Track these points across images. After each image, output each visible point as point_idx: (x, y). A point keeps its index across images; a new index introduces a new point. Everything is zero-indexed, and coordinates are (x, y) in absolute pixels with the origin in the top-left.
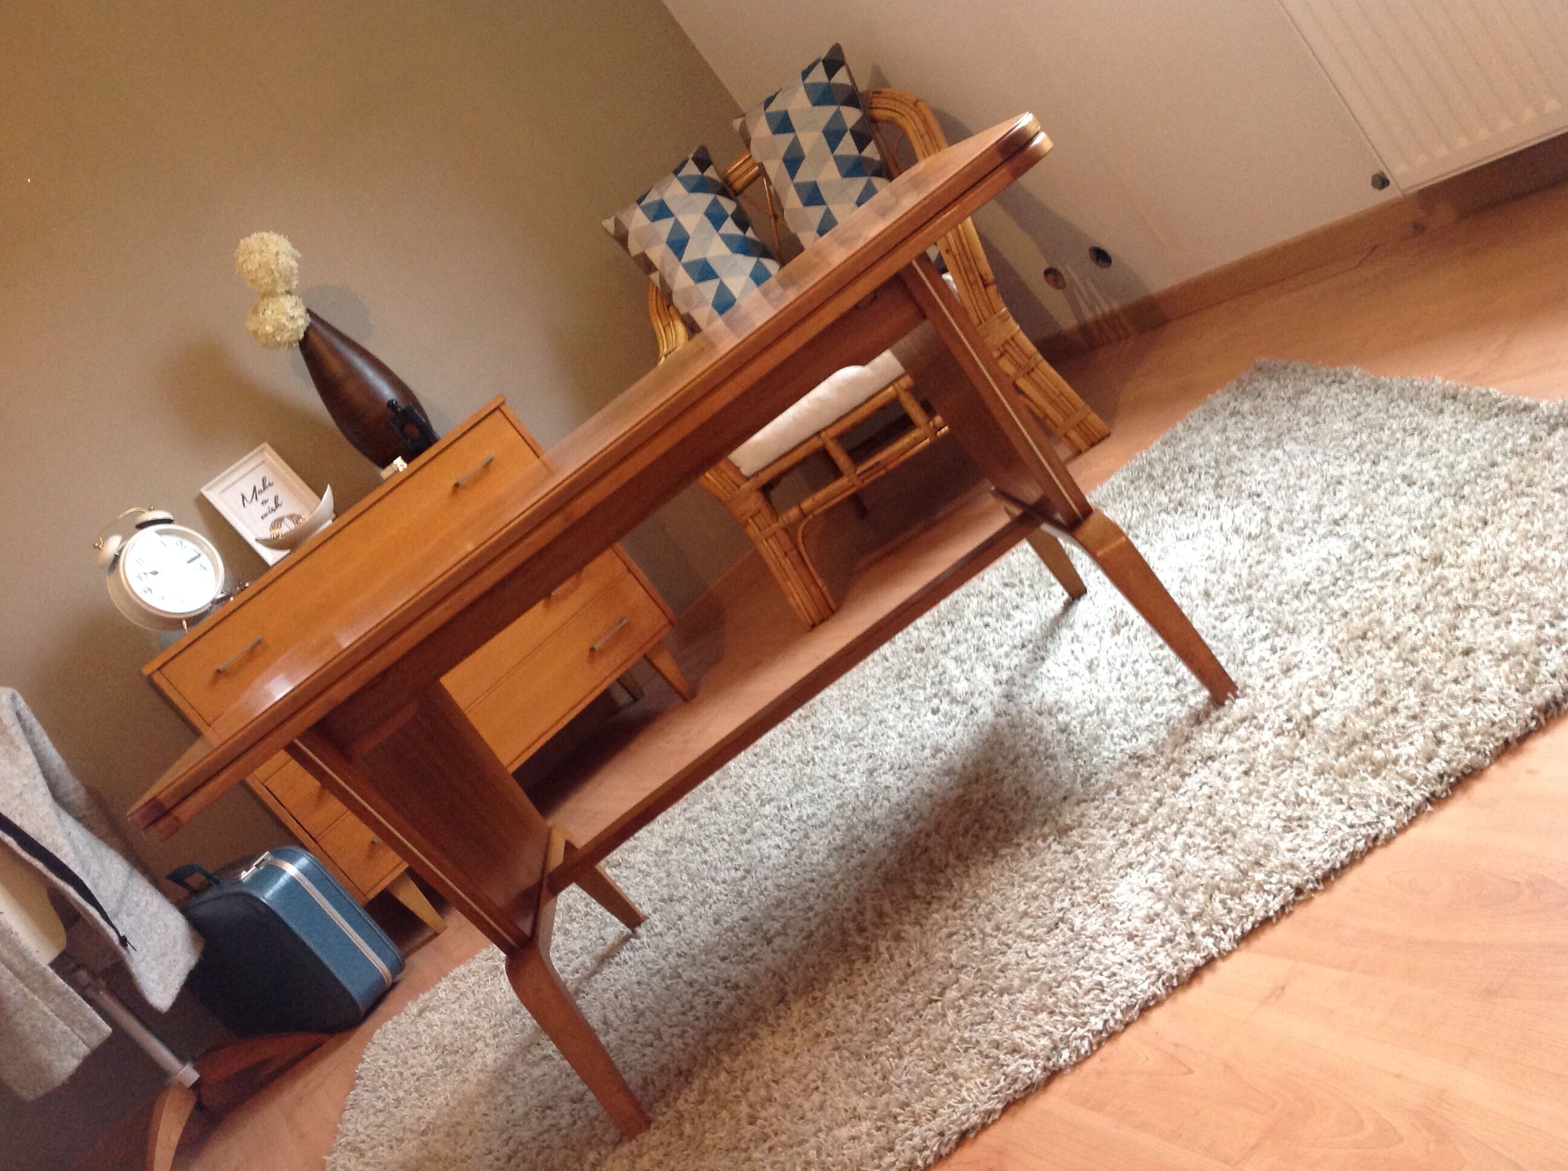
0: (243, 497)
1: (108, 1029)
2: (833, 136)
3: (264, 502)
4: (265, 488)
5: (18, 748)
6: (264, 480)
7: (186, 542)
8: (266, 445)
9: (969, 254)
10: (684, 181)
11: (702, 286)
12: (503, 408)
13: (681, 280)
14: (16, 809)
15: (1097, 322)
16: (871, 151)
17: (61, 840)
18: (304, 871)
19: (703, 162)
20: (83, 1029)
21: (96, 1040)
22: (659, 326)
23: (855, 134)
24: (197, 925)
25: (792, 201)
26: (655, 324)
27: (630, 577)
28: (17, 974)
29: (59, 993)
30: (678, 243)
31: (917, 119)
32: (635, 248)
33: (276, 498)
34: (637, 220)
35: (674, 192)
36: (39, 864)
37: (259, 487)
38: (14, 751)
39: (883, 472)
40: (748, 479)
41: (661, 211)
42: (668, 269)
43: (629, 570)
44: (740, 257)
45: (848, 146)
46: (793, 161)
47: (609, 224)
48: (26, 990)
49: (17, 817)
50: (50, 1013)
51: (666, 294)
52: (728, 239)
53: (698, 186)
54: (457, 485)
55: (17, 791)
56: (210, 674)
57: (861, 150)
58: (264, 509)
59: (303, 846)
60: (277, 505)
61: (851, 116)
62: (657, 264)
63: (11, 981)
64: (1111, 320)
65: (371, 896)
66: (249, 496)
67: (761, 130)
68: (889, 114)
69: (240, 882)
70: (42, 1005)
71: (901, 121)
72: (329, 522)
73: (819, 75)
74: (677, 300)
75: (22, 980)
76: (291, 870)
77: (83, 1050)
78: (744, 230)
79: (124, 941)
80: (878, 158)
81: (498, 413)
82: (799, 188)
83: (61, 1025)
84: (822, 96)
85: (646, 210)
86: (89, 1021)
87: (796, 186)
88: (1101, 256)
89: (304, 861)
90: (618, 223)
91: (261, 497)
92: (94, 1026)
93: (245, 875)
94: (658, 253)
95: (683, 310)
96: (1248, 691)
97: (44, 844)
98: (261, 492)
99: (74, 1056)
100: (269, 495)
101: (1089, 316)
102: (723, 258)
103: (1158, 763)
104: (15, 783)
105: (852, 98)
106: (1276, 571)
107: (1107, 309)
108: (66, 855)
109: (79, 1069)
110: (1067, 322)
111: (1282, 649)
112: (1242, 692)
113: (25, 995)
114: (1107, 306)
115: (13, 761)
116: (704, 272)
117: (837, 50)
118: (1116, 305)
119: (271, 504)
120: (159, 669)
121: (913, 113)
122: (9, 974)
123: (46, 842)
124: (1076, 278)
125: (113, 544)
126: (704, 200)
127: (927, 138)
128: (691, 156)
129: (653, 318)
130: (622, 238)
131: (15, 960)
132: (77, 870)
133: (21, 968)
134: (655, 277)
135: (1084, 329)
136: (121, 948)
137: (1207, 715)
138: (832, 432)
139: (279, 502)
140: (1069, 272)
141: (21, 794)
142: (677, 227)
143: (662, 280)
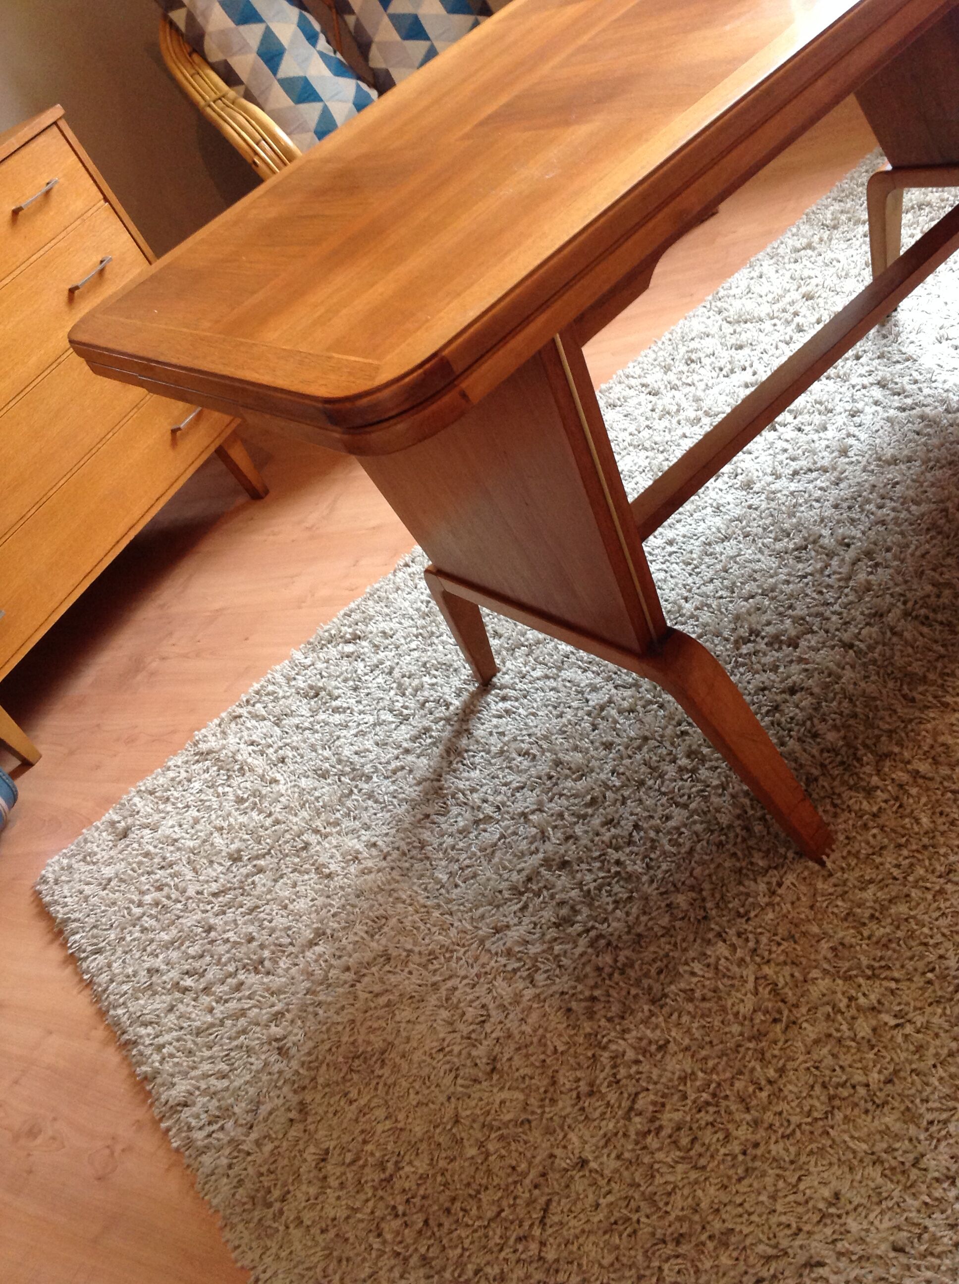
12: (60, 124)
13: (217, 21)
42: (199, 7)
44: (284, 4)
51: (191, 39)
74: (208, 44)
81: (55, 129)
116: (245, 12)
134: (180, 15)
143: (191, 18)
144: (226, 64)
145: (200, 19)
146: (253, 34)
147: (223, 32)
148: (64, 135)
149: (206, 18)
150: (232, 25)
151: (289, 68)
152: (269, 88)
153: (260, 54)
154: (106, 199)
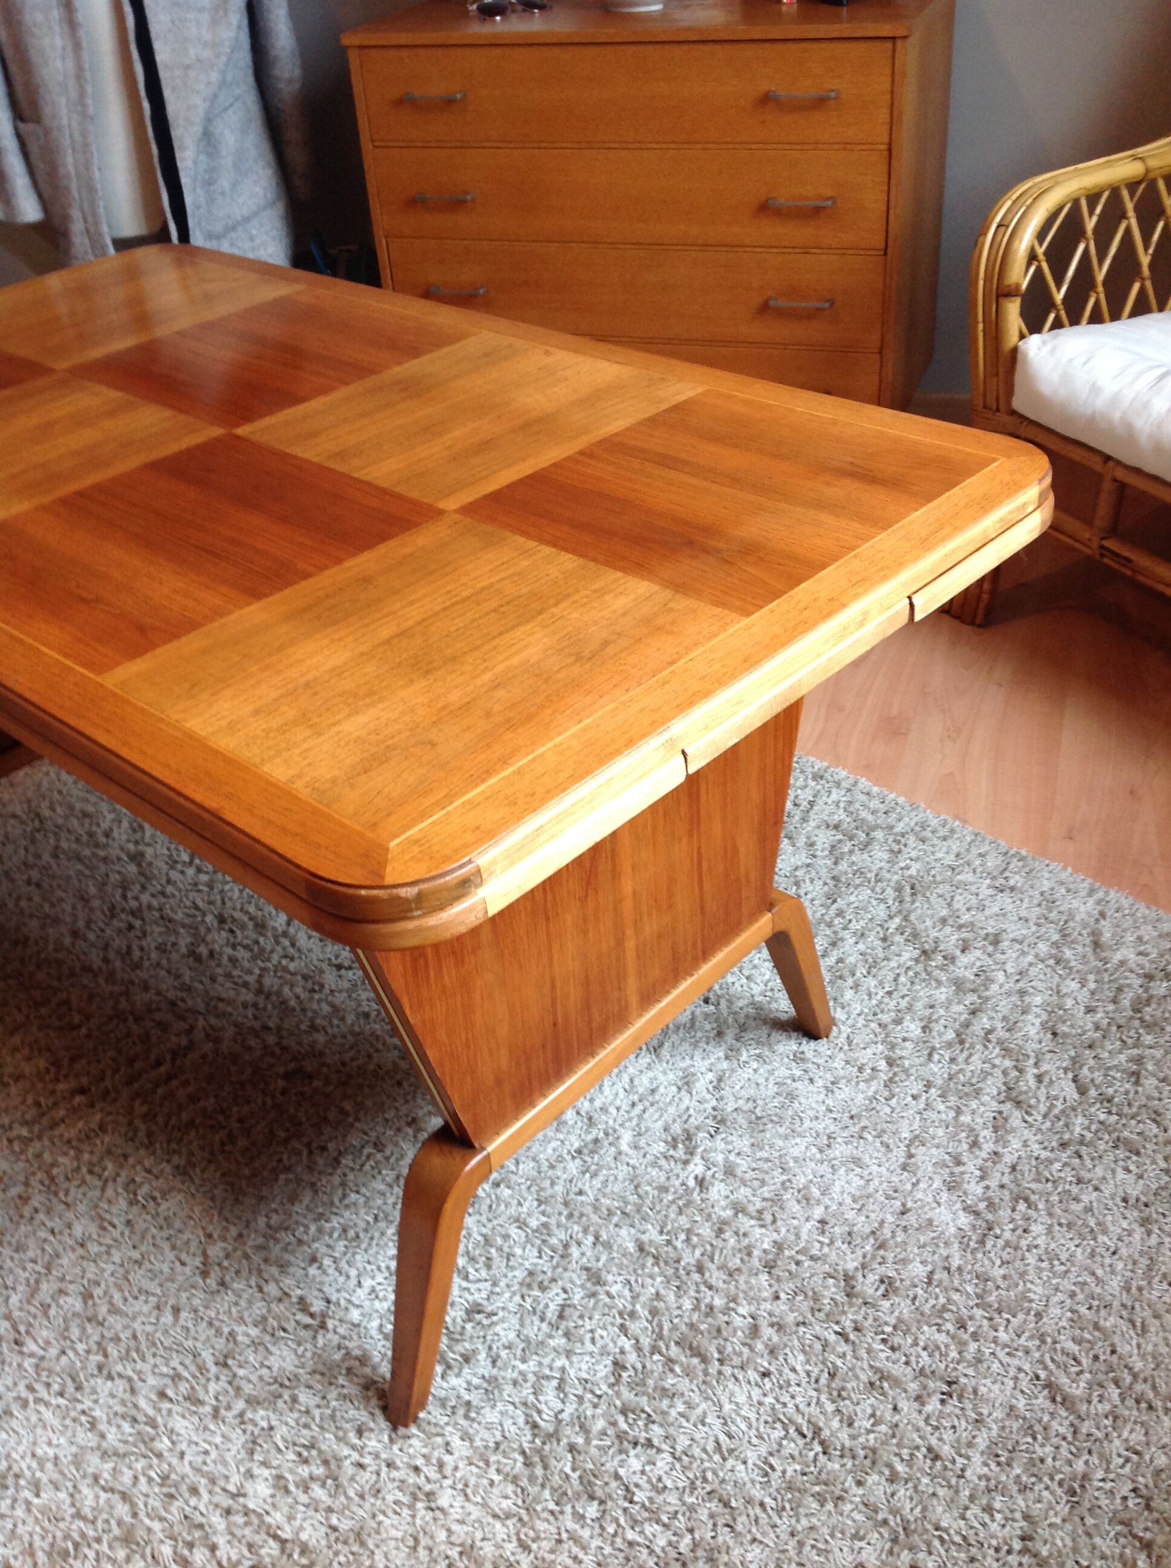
12: (899, 43)
14: (174, 79)
17: (189, 143)
36: (155, 150)
39: (1129, 573)
40: (1013, 413)
43: (880, 353)
54: (769, 97)
55: (187, 61)
56: (397, 93)
63: (81, 232)
75: (90, 239)
81: (889, 45)
96: (398, 1444)
97: (173, 133)
108: (182, 159)
112: (399, 1433)
120: (357, 47)
122: (81, 225)
133: (90, 227)
138: (1120, 474)
141: (187, 67)
148: (893, 58)
154: (890, 150)
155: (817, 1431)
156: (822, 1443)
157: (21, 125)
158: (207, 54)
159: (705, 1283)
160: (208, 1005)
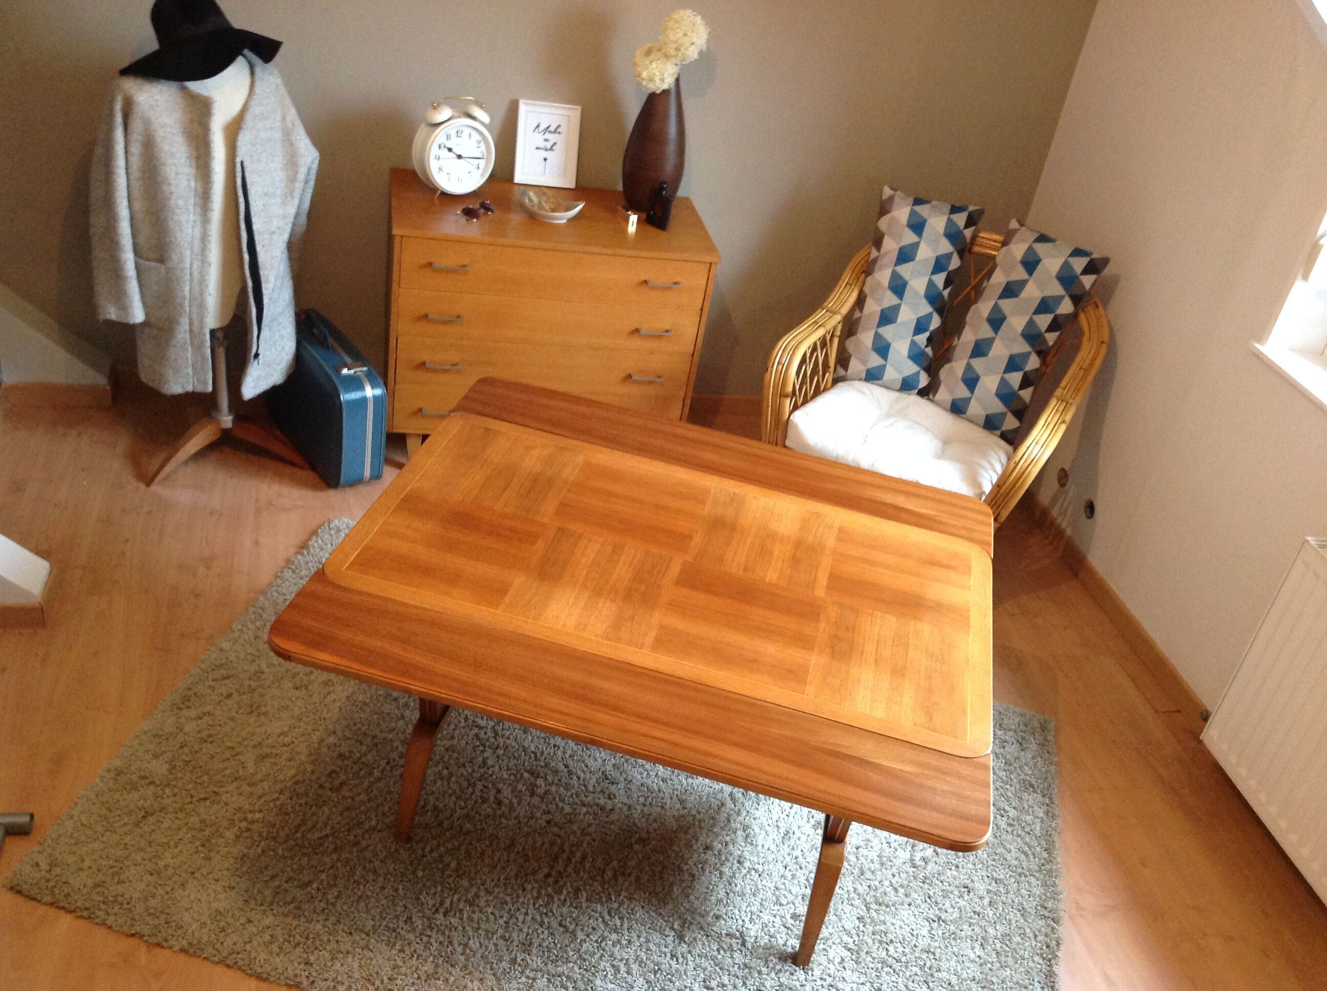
0: (538, 126)
1: (210, 389)
2: (1044, 306)
3: (546, 140)
4: (555, 132)
5: (293, 198)
6: (559, 126)
7: (482, 145)
8: (579, 108)
9: (1007, 499)
10: (950, 222)
11: (889, 294)
12: (714, 265)
13: (883, 276)
14: (263, 240)
15: (1052, 523)
16: (1051, 338)
17: (272, 278)
18: (375, 398)
19: (971, 221)
20: (198, 381)
21: (200, 389)
22: (846, 277)
23: (1055, 319)
24: (299, 358)
25: (984, 308)
26: (845, 274)
27: (681, 403)
28: (191, 331)
29: (203, 357)
30: (905, 255)
31: (1092, 352)
32: (883, 223)
33: (555, 144)
34: (901, 213)
35: (937, 223)
36: (250, 284)
37: (552, 129)
38: (289, 198)
40: (786, 446)
41: (917, 226)
42: (883, 261)
43: (684, 400)
44: (924, 302)
45: (1044, 321)
46: (1011, 290)
47: (887, 192)
48: (189, 341)
49: (261, 246)
50: (190, 361)
51: (868, 269)
52: (931, 284)
53: (953, 235)
54: (646, 282)
55: (273, 229)
56: (424, 261)
57: (1047, 331)
58: (542, 144)
59: (386, 385)
60: (551, 149)
61: (1066, 307)
62: (883, 250)
63: (185, 331)
64: (1060, 533)
65: (396, 431)
66: (542, 128)
67: (1018, 249)
68: (1085, 327)
69: (338, 371)
70: (189, 355)
71: (1085, 339)
72: (564, 221)
73: (1079, 264)
74: (869, 279)
76: (369, 392)
77: (190, 388)
78: (945, 288)
79: (257, 355)
80: (1051, 343)
81: (708, 264)
82: (996, 307)
83: (190, 370)
84: (1066, 278)
85: (913, 213)
86: (205, 379)
87: (996, 305)
88: (1090, 509)
89: (378, 392)
90: (891, 198)
91: (548, 136)
92: (206, 383)
93: (345, 371)
94: (890, 246)
95: (866, 289)
96: (810, 973)
97: (261, 273)
98: (550, 132)
99: (182, 387)
100: (553, 138)
101: (1055, 512)
102: (916, 294)
103: (746, 956)
104: (275, 223)
105: (1078, 299)
106: (893, 909)
107: (1064, 526)
108: (266, 289)
109: (180, 396)
110: (1044, 498)
111: (844, 968)
112: (807, 969)
113: (185, 343)
114: (1064, 524)
115: (284, 203)
116: (898, 287)
117: (1105, 261)
118: (1069, 532)
119: (549, 145)
120: (402, 237)
121: (1095, 345)
122: (187, 327)
123: (263, 273)
124: (1070, 494)
125: (444, 113)
126: (946, 247)
127: (1082, 373)
128: (971, 208)
129: (848, 268)
130: (884, 209)
131: (196, 324)
132: (266, 301)
133: (195, 329)
134: (874, 253)
135: (1045, 513)
136: (252, 358)
137: (785, 961)
139: (554, 148)
140: (1071, 488)
141: (274, 233)
142: (915, 246)
143: (875, 260)
144: (866, 297)
145: (877, 266)
146: (890, 299)
147: (879, 284)
148: (710, 271)
149: (880, 269)
150: (887, 285)
151: (887, 332)
152: (869, 329)
153: (883, 312)
154: (702, 309)
155: (939, 918)
156: (943, 921)
157: (141, 261)
158: (281, 224)
159: (867, 879)
160: (566, 818)
